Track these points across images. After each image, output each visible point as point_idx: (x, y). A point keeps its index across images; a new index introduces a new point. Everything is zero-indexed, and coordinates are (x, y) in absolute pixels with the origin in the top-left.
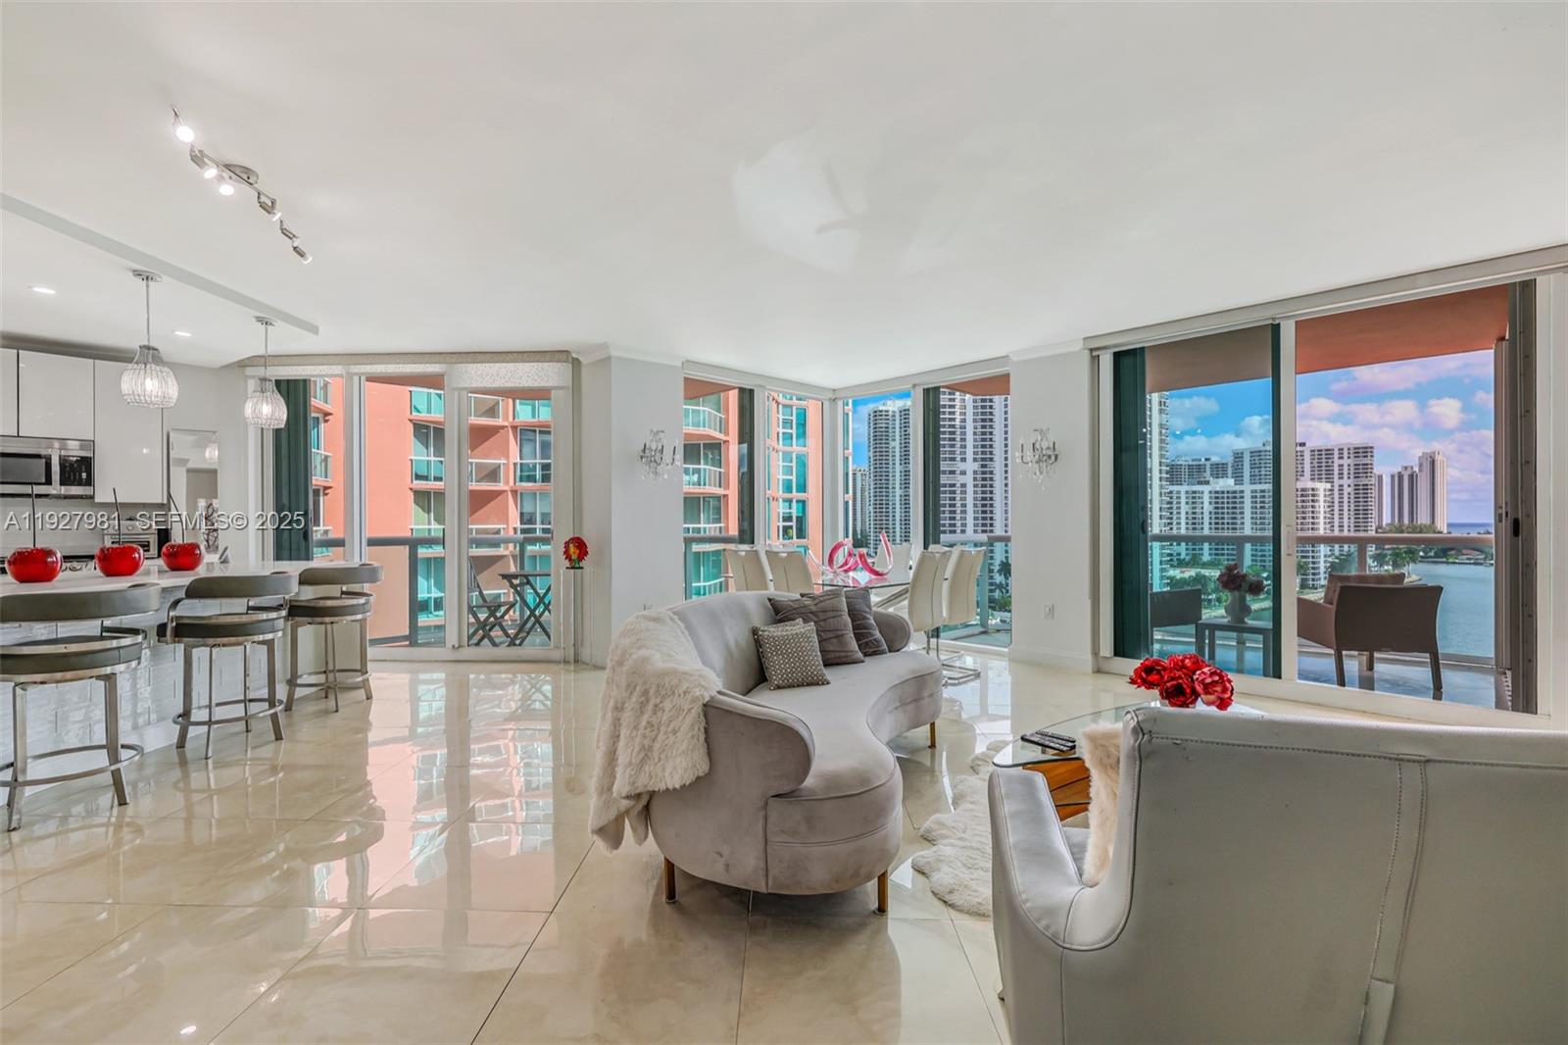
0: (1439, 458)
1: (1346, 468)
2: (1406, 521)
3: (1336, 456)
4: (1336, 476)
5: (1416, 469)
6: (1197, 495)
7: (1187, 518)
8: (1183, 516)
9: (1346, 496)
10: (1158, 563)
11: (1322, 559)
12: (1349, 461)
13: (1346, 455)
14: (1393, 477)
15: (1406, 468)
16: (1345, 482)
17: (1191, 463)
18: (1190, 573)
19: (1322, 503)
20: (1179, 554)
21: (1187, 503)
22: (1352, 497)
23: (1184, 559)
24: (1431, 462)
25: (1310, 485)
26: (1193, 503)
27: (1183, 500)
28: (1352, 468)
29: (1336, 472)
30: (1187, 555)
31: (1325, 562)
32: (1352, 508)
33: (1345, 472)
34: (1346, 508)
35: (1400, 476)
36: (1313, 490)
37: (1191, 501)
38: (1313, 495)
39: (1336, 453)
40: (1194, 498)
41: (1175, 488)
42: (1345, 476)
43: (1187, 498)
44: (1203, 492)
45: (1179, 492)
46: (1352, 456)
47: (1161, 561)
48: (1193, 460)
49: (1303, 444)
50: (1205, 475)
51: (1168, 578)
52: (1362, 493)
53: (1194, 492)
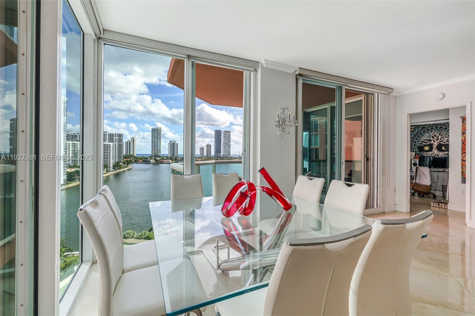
0: (135, 139)
1: (116, 139)
2: (128, 153)
3: (114, 136)
4: (114, 141)
5: (130, 141)
6: (76, 145)
7: (72, 152)
8: (71, 151)
9: (116, 147)
10: (63, 167)
11: (111, 164)
12: (117, 138)
13: (117, 136)
14: (126, 142)
15: (128, 141)
16: (116, 143)
17: (72, 134)
18: (74, 170)
19: (111, 148)
20: (69, 164)
21: (72, 147)
22: (118, 147)
23: (71, 165)
24: (133, 139)
25: (109, 143)
26: (74, 147)
27: (71, 146)
28: (118, 139)
29: (114, 140)
30: (72, 164)
31: (112, 164)
32: (118, 150)
33: (116, 140)
34: (116, 150)
35: (127, 143)
36: (110, 145)
37: (73, 146)
38: (110, 146)
39: (114, 135)
40: (74, 145)
41: (68, 142)
42: (116, 142)
43: (72, 145)
44: (78, 144)
45: (69, 143)
46: (118, 136)
47: (64, 166)
48: (73, 133)
49: (106, 132)
50: (77, 138)
51: (66, 172)
52: (120, 146)
53: (75, 144)
